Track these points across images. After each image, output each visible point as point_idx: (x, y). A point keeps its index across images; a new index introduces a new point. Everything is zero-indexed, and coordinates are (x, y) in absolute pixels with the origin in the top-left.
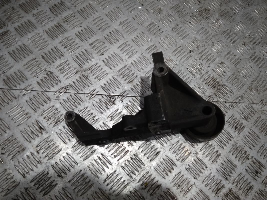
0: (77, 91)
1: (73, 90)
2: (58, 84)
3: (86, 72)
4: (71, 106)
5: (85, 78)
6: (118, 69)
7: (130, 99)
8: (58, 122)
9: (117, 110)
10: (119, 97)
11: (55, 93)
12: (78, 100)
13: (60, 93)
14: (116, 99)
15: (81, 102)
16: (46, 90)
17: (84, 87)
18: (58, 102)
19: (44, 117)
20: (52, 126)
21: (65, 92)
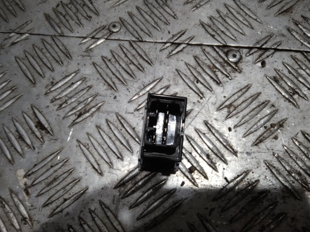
0: (137, 36)
1: (128, 33)
2: (92, 19)
4: (120, 74)
5: (159, 4)
8: (85, 113)
11: (81, 39)
12: (138, 58)
13: (94, 40)
14: (244, 56)
15: (145, 64)
16: (63, 33)
17: (156, 26)
18: (88, 61)
19: (52, 100)
20: (69, 124)
21: (107, 39)
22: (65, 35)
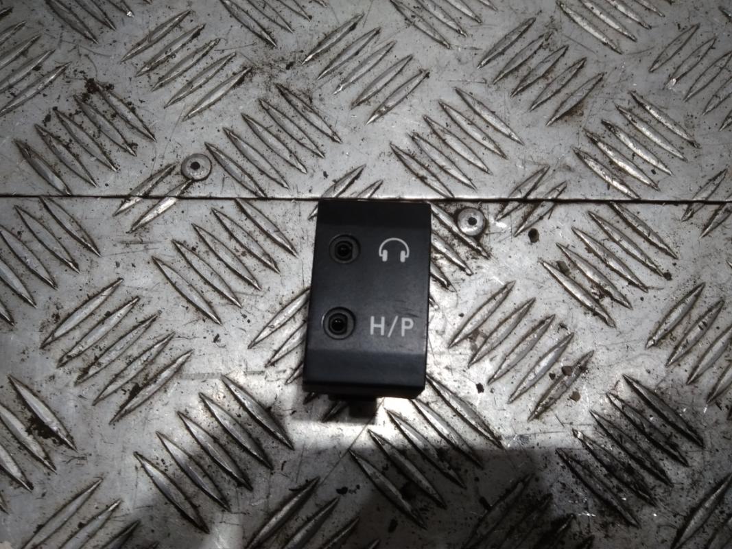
0: (252, 186)
1: (229, 181)
2: (139, 150)
3: (299, 69)
4: (222, 280)
5: (295, 107)
6: (485, 44)
7: (578, 216)
8: (146, 385)
9: (507, 290)
10: (509, 207)
11: (118, 202)
12: (261, 238)
13: (149, 203)
14: (492, 220)
15: (279, 254)
16: (68, 190)
17: (293, 161)
18: (140, 255)
19: (61, 360)
20: (110, 417)
21: (180, 198)
22: (75, 192)
